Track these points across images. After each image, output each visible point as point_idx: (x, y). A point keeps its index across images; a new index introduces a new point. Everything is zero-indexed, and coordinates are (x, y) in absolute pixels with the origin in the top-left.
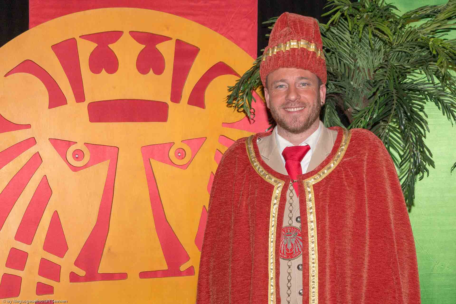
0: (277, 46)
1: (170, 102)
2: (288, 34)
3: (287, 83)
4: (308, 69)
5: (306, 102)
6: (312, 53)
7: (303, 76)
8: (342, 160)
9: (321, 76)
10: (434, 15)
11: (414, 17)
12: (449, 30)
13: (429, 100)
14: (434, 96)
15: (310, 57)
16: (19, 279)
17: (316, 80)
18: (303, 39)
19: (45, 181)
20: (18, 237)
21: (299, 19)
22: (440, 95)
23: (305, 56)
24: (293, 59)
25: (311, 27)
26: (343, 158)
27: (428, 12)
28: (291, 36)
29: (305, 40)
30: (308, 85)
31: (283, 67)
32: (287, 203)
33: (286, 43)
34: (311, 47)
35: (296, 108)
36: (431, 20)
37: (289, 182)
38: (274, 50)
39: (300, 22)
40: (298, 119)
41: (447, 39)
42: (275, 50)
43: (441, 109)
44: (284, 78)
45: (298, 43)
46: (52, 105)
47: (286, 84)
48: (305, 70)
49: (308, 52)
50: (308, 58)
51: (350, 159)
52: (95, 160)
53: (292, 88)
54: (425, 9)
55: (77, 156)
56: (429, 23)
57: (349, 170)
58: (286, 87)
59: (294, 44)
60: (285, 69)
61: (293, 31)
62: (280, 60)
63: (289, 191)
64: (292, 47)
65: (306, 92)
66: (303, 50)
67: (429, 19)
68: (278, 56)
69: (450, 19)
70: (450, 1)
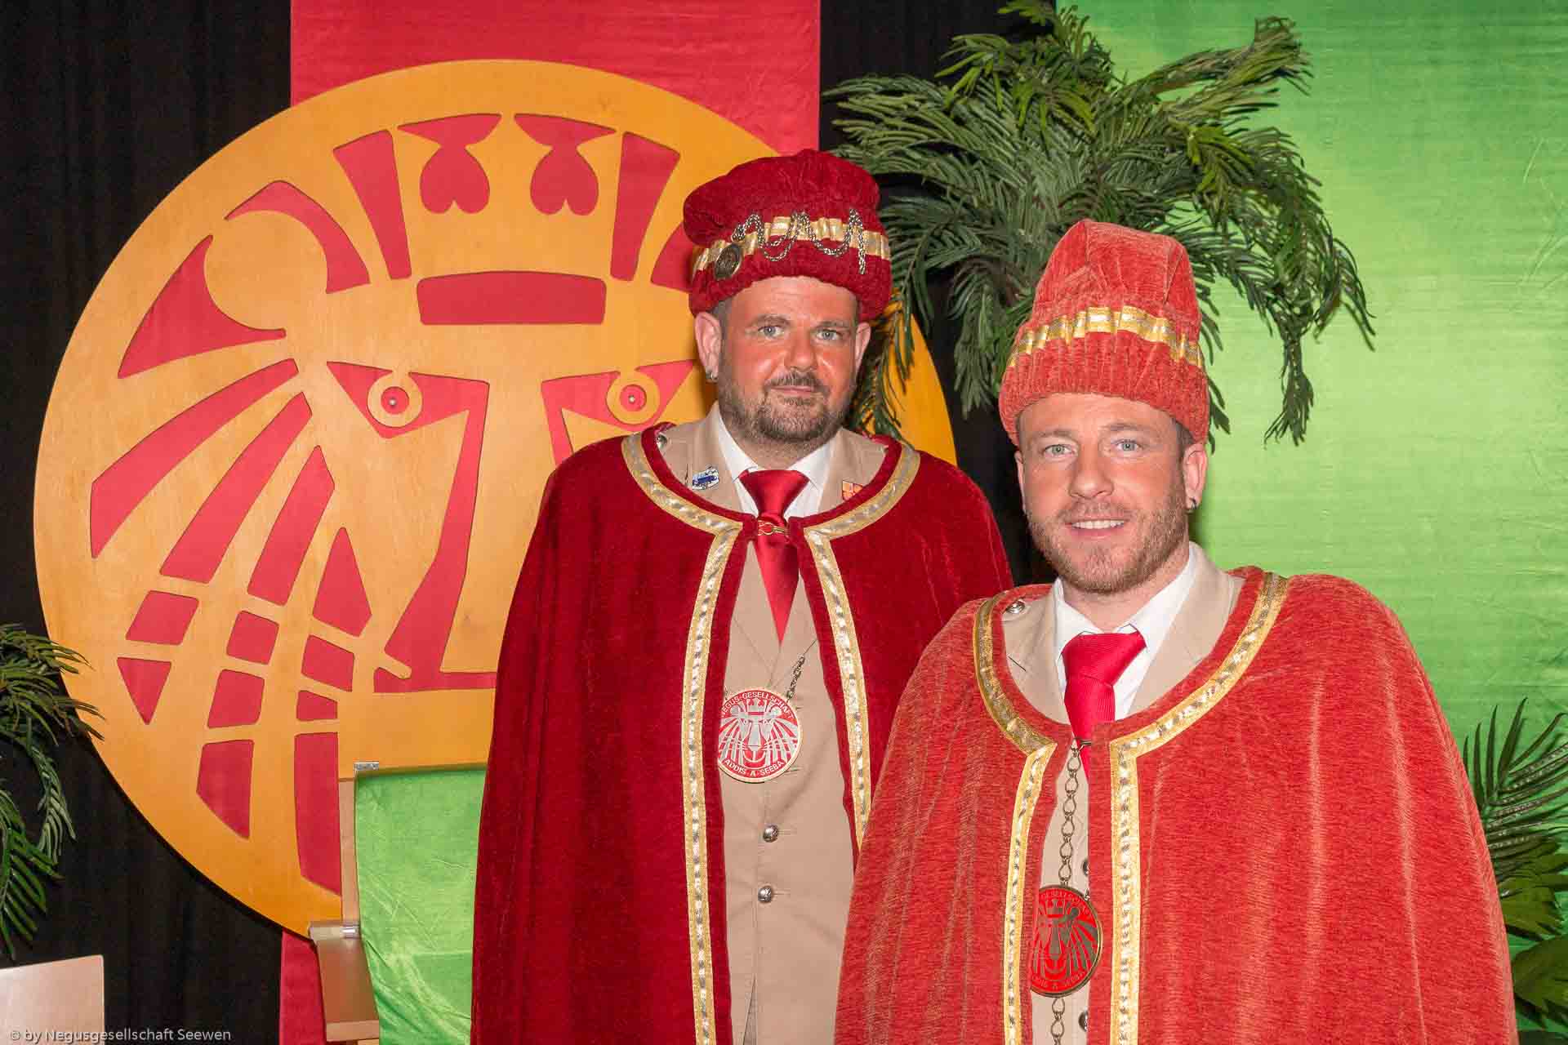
0: (1049, 323)
1: (611, 278)
2: (1083, 286)
3: (1074, 440)
4: (1143, 398)
5: (1130, 504)
6: (1155, 347)
7: (1124, 420)
8: (1240, 681)
9: (1186, 418)
10: (1222, 73)
11: (1173, 77)
12: (1254, 107)
13: (1217, 275)
14: (1225, 265)
15: (1150, 359)
16: (257, 683)
17: (1172, 433)
18: (1128, 303)
19: (317, 458)
20: (254, 588)
21: (1123, 242)
22: (1239, 262)
23: (1133, 357)
24: (1094, 367)
25: (1155, 266)
26: (1246, 675)
27: (1208, 66)
28: (1093, 293)
29: (1133, 305)
30: (1140, 446)
31: (1063, 389)
32: (1056, 809)
33: (1075, 316)
34: (1155, 328)
35: (1102, 520)
36: (1212, 86)
37: (1070, 742)
38: (1041, 335)
39: (1125, 250)
40: (1107, 557)
41: (1246, 130)
42: (1044, 337)
43: (1245, 295)
44: (1065, 425)
45: (1112, 316)
46: (335, 284)
47: (1074, 444)
48: (1132, 400)
49: (1143, 347)
50: (1142, 366)
51: (1266, 680)
52: (433, 412)
53: (1089, 457)
54: (1200, 59)
55: (392, 402)
56: (1208, 92)
57: (1260, 714)
58: (1073, 452)
59: (1098, 320)
60: (1069, 397)
61: (1101, 278)
62: (1056, 369)
63: (1064, 774)
64: (1092, 329)
65: (1134, 472)
66: (1126, 337)
67: (1210, 82)
68: (1047, 358)
69: (1257, 81)
70: (1256, 40)
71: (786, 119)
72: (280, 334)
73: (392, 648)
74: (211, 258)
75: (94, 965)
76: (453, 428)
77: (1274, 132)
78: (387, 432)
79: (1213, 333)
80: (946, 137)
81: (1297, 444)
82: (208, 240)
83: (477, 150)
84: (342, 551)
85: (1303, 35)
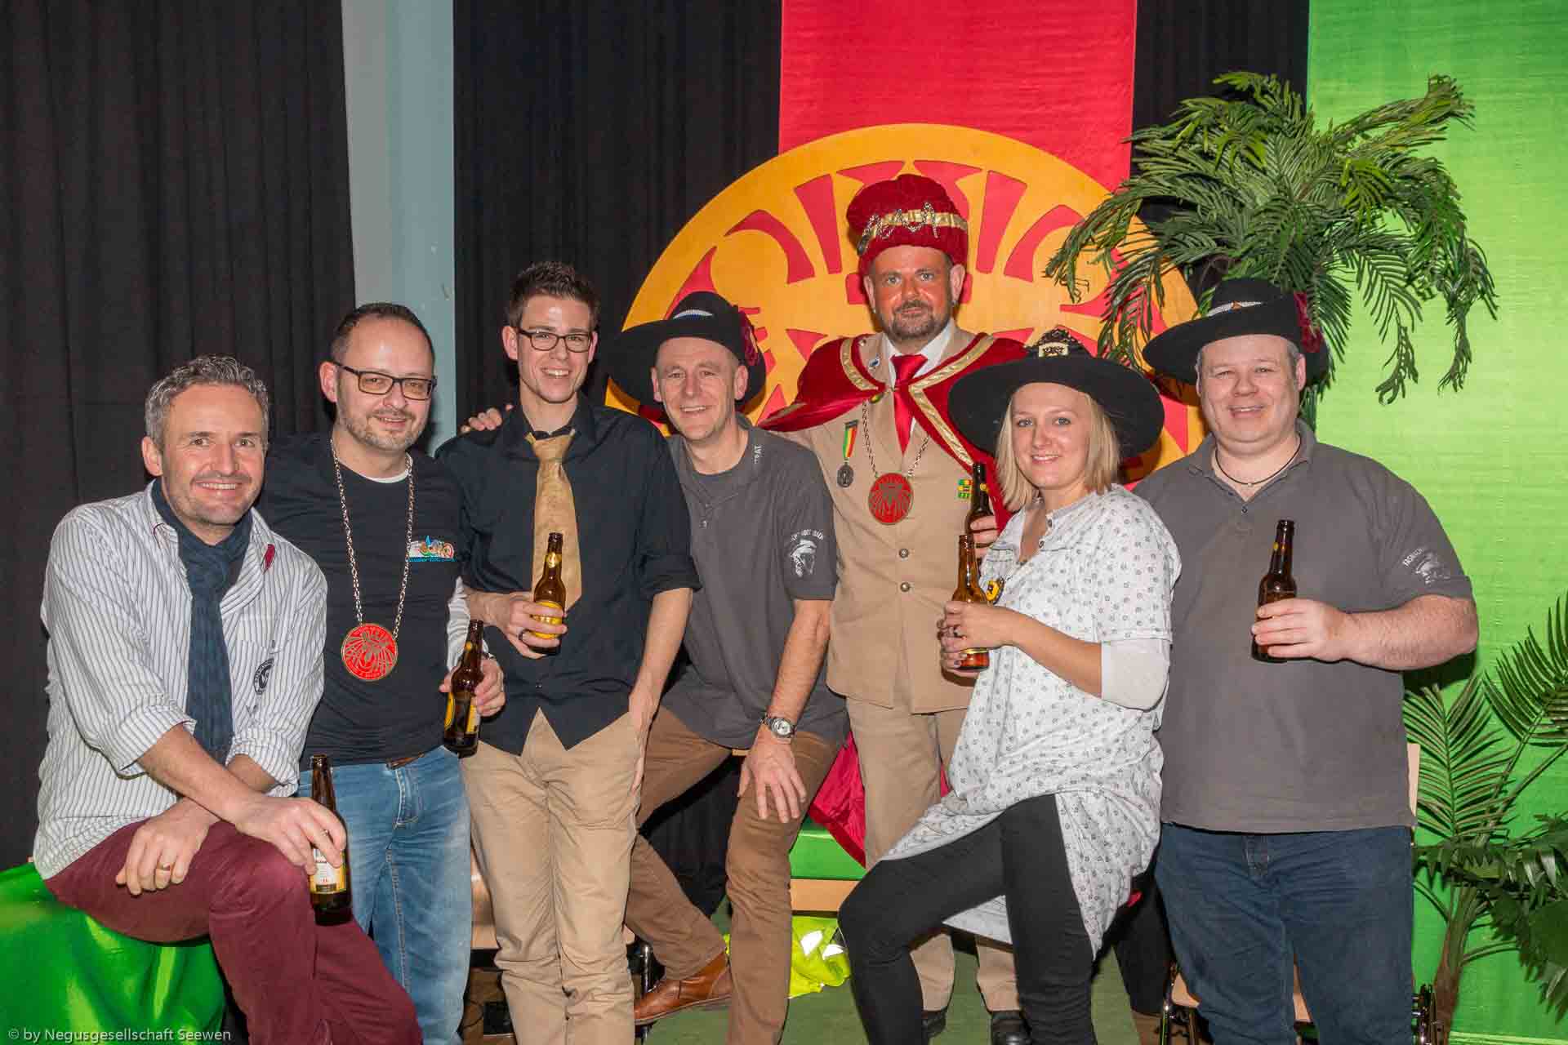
1: (976, 271)
10: (1406, 117)
12: (1426, 142)
27: (1396, 112)
36: (1397, 127)
41: (1418, 158)
46: (792, 278)
54: (1391, 107)
56: (1394, 131)
67: (1396, 124)
69: (1430, 122)
70: (1429, 92)
71: (1108, 158)
74: (715, 261)
77: (1433, 161)
79: (1415, 308)
80: (1199, 168)
81: (1456, 390)
82: (714, 250)
85: (1463, 84)
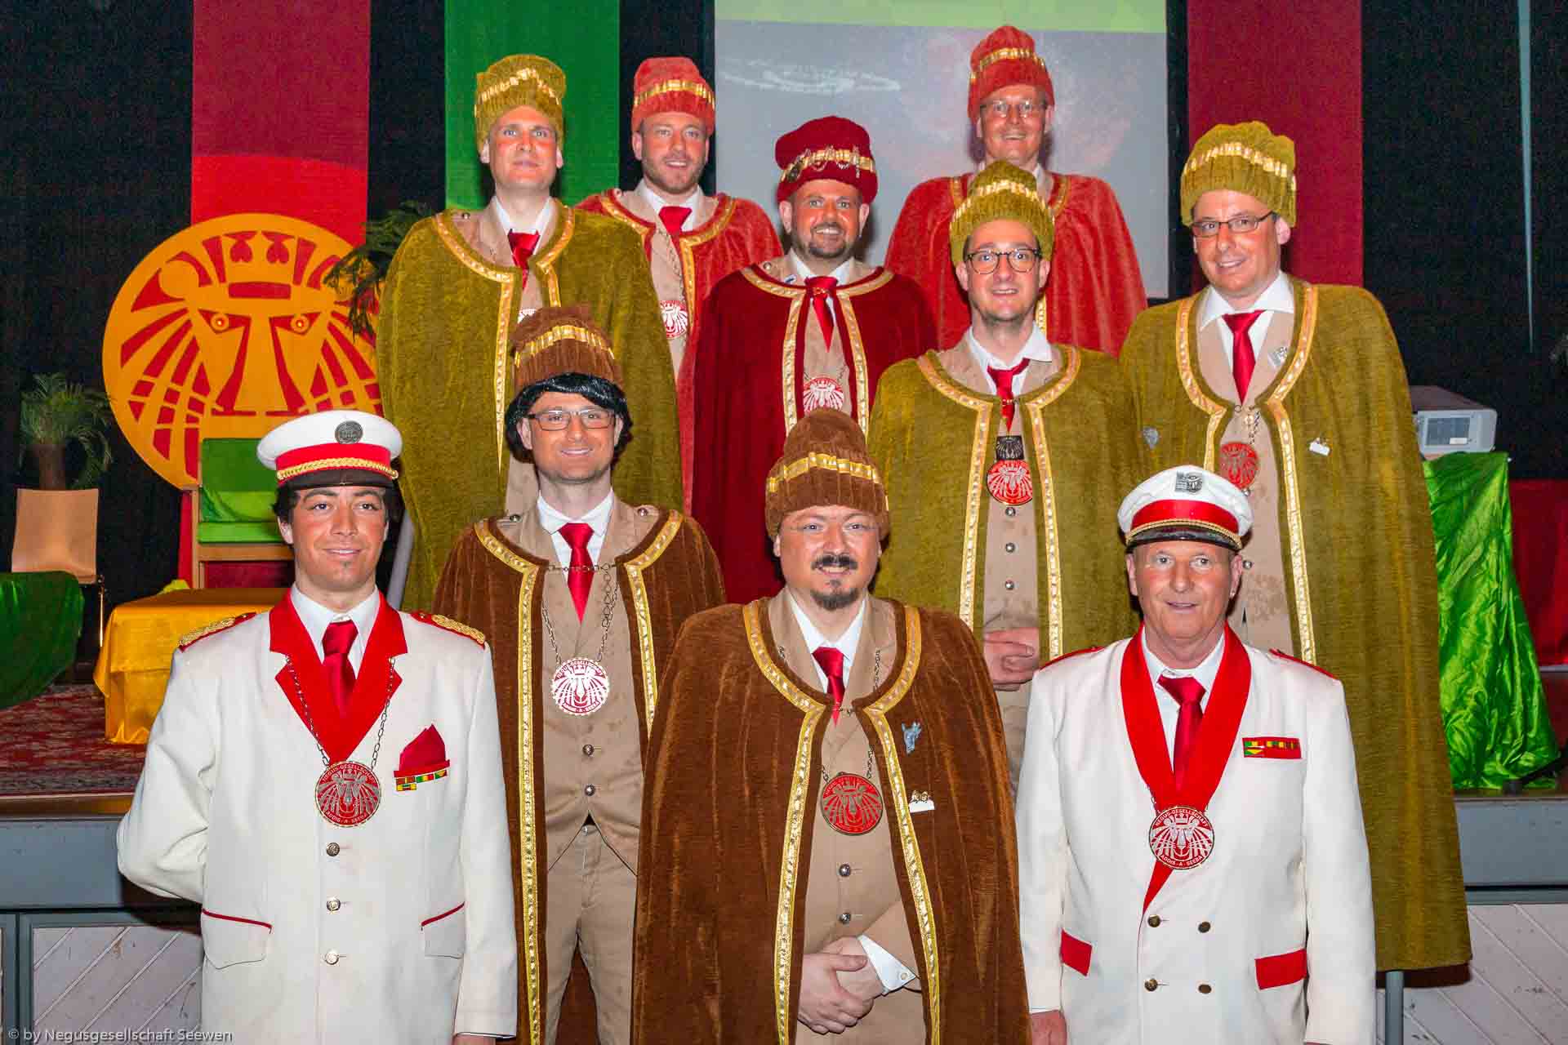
1: (293, 284)
19: (194, 340)
20: (172, 381)
33: (668, 82)
46: (200, 284)
52: (233, 326)
55: (219, 323)
60: (670, 112)
72: (182, 300)
73: (218, 402)
74: (161, 275)
75: (96, 491)
76: (240, 330)
78: (217, 332)
82: (159, 271)
83: (248, 242)
84: (202, 371)
